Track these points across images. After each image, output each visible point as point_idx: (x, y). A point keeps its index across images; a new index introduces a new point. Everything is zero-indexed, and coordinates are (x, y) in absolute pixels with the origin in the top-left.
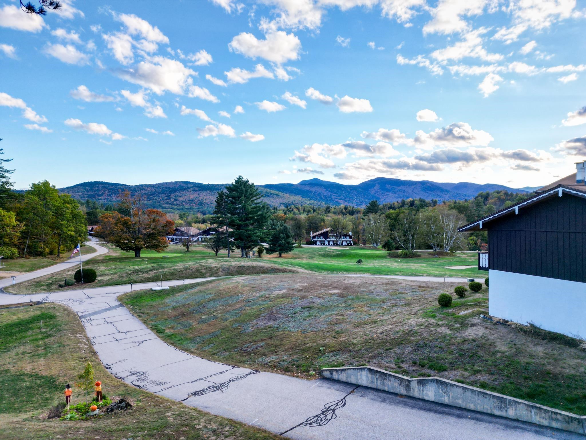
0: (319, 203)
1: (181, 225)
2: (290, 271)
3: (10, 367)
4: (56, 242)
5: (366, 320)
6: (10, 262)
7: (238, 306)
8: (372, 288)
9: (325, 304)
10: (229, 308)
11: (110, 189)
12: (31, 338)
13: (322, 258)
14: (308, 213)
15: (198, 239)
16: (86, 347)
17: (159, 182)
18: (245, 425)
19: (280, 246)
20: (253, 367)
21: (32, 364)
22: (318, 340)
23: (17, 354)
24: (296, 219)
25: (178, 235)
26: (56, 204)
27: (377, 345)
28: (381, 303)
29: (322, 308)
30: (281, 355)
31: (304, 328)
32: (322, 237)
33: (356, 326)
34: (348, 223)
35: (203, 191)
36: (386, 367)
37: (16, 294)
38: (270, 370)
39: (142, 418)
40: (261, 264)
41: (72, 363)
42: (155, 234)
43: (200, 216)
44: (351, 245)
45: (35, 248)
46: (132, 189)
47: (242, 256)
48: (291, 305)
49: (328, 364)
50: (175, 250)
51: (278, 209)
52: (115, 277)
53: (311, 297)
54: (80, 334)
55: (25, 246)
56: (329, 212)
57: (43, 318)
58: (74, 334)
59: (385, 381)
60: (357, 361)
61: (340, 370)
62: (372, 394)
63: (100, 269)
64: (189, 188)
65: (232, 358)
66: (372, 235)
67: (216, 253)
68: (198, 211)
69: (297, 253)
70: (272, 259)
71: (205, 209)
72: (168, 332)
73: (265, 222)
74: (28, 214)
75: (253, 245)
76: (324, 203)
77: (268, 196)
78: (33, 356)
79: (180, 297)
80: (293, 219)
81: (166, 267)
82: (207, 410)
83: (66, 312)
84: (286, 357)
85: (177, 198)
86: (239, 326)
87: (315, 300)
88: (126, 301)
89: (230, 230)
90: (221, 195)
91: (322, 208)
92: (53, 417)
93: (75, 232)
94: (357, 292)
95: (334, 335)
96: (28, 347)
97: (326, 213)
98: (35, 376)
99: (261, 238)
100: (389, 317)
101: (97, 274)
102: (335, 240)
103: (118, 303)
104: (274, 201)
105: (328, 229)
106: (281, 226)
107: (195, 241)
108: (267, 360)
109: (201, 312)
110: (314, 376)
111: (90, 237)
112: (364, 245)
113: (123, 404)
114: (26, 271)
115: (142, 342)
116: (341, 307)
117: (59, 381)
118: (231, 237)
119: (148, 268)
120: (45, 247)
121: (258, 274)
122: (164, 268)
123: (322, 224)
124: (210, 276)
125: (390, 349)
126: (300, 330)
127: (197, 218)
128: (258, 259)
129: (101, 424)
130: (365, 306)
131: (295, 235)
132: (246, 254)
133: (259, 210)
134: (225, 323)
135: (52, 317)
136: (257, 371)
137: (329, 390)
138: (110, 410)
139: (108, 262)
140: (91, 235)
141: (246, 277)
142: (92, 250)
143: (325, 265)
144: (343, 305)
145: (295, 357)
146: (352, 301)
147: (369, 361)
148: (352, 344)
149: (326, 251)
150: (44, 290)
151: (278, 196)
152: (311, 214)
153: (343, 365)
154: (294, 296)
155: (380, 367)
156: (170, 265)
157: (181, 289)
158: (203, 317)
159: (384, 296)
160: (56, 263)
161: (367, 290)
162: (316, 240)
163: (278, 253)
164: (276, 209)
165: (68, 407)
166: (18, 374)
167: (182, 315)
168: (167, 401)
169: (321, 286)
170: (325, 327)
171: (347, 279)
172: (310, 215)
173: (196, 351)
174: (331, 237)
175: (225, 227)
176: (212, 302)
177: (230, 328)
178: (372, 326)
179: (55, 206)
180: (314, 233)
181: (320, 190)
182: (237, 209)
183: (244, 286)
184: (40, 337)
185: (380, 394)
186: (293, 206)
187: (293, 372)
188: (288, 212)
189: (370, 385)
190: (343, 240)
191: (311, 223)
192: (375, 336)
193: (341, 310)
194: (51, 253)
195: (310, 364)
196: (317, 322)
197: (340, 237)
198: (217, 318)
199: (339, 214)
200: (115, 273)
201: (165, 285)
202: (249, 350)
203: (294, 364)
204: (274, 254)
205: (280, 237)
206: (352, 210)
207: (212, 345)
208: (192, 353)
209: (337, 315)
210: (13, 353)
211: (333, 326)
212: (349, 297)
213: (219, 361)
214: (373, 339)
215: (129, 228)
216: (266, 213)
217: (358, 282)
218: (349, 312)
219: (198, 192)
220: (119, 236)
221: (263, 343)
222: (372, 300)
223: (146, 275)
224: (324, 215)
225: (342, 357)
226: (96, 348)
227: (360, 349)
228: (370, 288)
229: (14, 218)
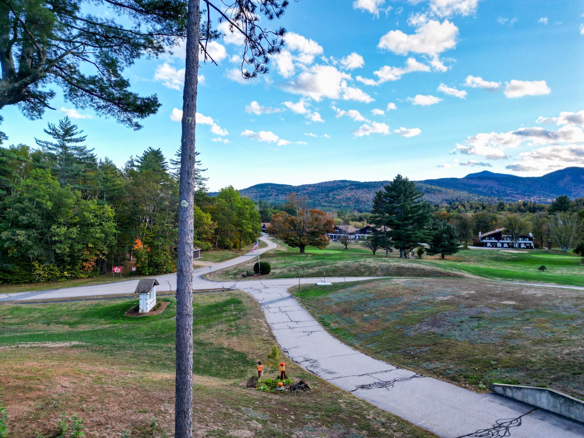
0: (490, 199)
1: (339, 223)
2: (455, 276)
3: (213, 341)
4: (238, 238)
5: (548, 337)
6: (206, 253)
7: (399, 308)
8: (557, 302)
9: (497, 316)
10: (390, 309)
11: (278, 190)
12: (225, 319)
13: (494, 263)
14: (476, 210)
15: (356, 237)
16: (266, 331)
17: (319, 182)
18: (412, 424)
19: (442, 247)
20: (417, 371)
21: (228, 341)
22: (488, 353)
23: (217, 331)
24: (462, 217)
25: (337, 233)
26: (239, 205)
27: (562, 367)
28: (569, 320)
29: (493, 320)
30: (447, 363)
31: (472, 339)
32: (493, 238)
33: (535, 344)
34: (528, 222)
35: (359, 189)
36: (572, 392)
37: (212, 281)
38: (435, 376)
39: (318, 399)
40: (422, 266)
41: (258, 344)
42: (317, 232)
43: (357, 214)
44: (532, 248)
45: (223, 242)
46: (296, 189)
47: (401, 257)
48: (456, 313)
49: (501, 380)
50: (334, 247)
51: (440, 206)
52: (285, 270)
53: (480, 306)
54: (261, 319)
55: (216, 240)
56: (503, 209)
57: (233, 303)
58: (257, 318)
59: (571, 408)
60: (536, 381)
61: (514, 387)
62: (555, 420)
63: (273, 262)
64: (346, 187)
65: (395, 359)
66: (560, 238)
67: (374, 252)
68: (355, 209)
69: (463, 255)
70: (434, 261)
71: (361, 206)
72: (333, 325)
73: (426, 222)
74: (218, 214)
75: (413, 246)
76: (496, 198)
77: (429, 192)
78: (228, 334)
79: (342, 294)
80: (458, 218)
81: (328, 264)
82: (375, 404)
83: (249, 299)
84: (452, 366)
85: (335, 196)
86: (401, 328)
87: (484, 310)
88: (295, 293)
89: (389, 229)
90: (379, 195)
91: (493, 205)
92: (251, 387)
93: (252, 229)
94: (538, 305)
95: (507, 350)
96: (224, 326)
97: (498, 211)
98: (231, 351)
99: (422, 239)
100: (579, 337)
101: (271, 267)
102: (511, 241)
103: (289, 295)
104: (436, 197)
105: (502, 229)
106: (444, 226)
107: (352, 239)
108: (432, 366)
109: (362, 311)
110: (484, 389)
111: (263, 233)
112: (550, 248)
113: (303, 385)
114: (218, 262)
115: (312, 332)
116: (517, 321)
117: (249, 357)
118: (389, 237)
119: (312, 264)
120: (231, 242)
121: (418, 276)
122: (325, 264)
123: (494, 223)
124: (369, 276)
125: (579, 374)
126: (467, 340)
127: (354, 216)
128: (419, 260)
129: (287, 399)
130: (547, 322)
131: (460, 235)
132: (405, 255)
133: (419, 209)
134: (387, 324)
135: (239, 302)
136: (421, 375)
137: (502, 407)
138: (293, 388)
139: (278, 256)
140: (263, 231)
141: (406, 280)
142: (264, 245)
143: (497, 270)
144: (519, 319)
145: (463, 367)
146: (531, 315)
147: (551, 384)
148: (530, 362)
149: (498, 254)
150: (232, 278)
151: (440, 191)
152: (480, 211)
153: (518, 384)
154: (460, 303)
155: (565, 391)
156: (331, 262)
157: (342, 286)
158: (365, 316)
159: (573, 312)
160: (239, 256)
161: (551, 304)
162: (486, 241)
163: (440, 254)
164: (438, 206)
165: (260, 380)
166: (219, 347)
167: (345, 311)
168: (338, 389)
169: (492, 295)
170: (497, 341)
171: (525, 289)
172: (478, 213)
173: (360, 347)
174: (505, 239)
175: (383, 227)
176: (373, 302)
177: (392, 330)
178: (556, 345)
179: (238, 207)
180: (483, 233)
181: (490, 184)
182: (396, 208)
183: (405, 289)
184: (232, 318)
185: (565, 421)
186: (457, 203)
187: (460, 382)
188: (452, 210)
189: (552, 410)
190: (520, 242)
191: (480, 221)
192: (559, 357)
193: (517, 324)
194: (235, 247)
195: (479, 377)
196: (488, 334)
197: (517, 238)
198: (379, 318)
199: (515, 212)
200: (285, 267)
201: (328, 281)
202: (412, 353)
203: (462, 375)
204: (436, 255)
205: (443, 238)
206: (534, 207)
207: (375, 344)
208: (356, 348)
209: (512, 328)
210: (214, 329)
211: (507, 340)
212: (527, 310)
213: (383, 360)
214: (556, 360)
215: (296, 226)
216: (426, 213)
217: (539, 294)
218: (527, 327)
219: (355, 190)
220: (287, 234)
221: (427, 349)
222: (557, 316)
223: (311, 271)
224: (496, 213)
225: (517, 375)
226: (275, 333)
227: (540, 369)
228: (555, 302)
229: (210, 219)
